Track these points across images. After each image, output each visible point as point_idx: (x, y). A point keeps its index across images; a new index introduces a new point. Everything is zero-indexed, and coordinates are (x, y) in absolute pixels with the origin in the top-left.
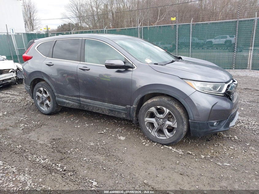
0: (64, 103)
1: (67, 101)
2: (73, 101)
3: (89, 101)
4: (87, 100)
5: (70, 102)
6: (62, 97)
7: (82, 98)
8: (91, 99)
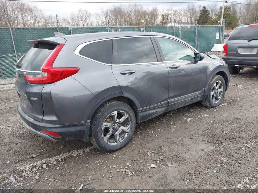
0: (152, 114)
1: (155, 111)
2: (161, 107)
3: (176, 99)
4: (175, 99)
5: (158, 110)
6: (149, 108)
7: (170, 99)
8: (177, 96)
